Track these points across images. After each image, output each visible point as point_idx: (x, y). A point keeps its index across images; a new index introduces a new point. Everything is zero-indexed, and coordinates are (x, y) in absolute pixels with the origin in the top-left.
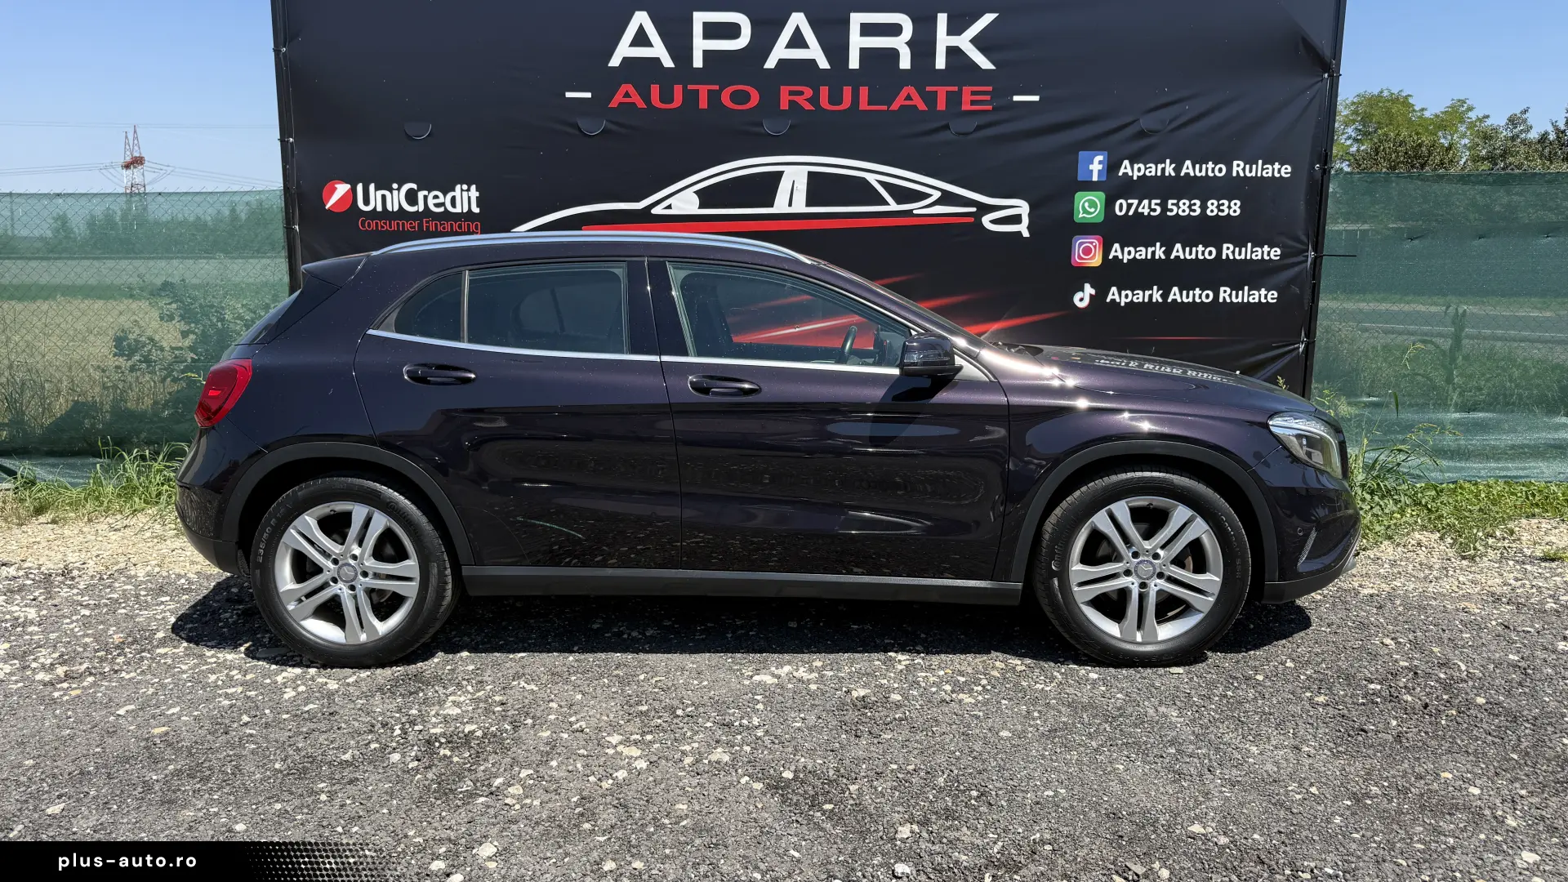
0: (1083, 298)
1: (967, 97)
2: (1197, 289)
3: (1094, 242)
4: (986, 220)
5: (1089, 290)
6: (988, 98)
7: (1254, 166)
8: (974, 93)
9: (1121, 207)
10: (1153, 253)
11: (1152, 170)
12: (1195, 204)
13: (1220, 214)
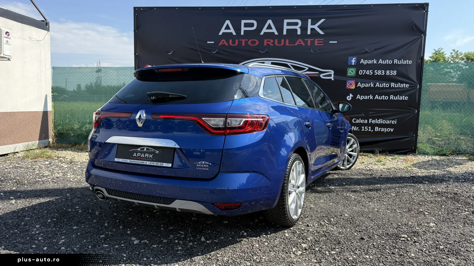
0: (349, 97)
1: (316, 42)
2: (383, 96)
3: (353, 82)
4: (321, 76)
5: (351, 95)
6: (322, 42)
7: (401, 61)
8: (318, 41)
9: (361, 72)
10: (370, 85)
11: (370, 62)
12: (383, 72)
13: (390, 74)
